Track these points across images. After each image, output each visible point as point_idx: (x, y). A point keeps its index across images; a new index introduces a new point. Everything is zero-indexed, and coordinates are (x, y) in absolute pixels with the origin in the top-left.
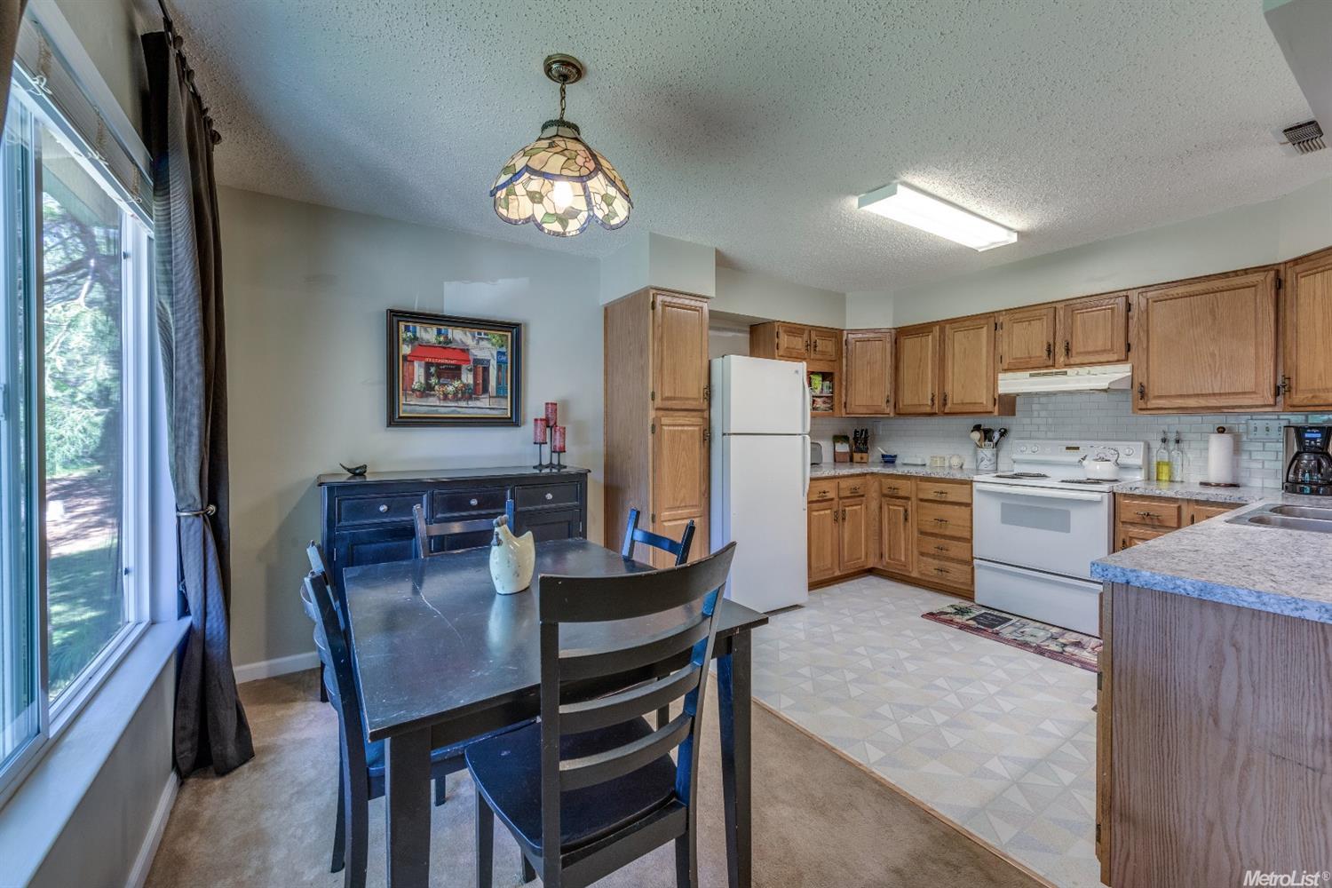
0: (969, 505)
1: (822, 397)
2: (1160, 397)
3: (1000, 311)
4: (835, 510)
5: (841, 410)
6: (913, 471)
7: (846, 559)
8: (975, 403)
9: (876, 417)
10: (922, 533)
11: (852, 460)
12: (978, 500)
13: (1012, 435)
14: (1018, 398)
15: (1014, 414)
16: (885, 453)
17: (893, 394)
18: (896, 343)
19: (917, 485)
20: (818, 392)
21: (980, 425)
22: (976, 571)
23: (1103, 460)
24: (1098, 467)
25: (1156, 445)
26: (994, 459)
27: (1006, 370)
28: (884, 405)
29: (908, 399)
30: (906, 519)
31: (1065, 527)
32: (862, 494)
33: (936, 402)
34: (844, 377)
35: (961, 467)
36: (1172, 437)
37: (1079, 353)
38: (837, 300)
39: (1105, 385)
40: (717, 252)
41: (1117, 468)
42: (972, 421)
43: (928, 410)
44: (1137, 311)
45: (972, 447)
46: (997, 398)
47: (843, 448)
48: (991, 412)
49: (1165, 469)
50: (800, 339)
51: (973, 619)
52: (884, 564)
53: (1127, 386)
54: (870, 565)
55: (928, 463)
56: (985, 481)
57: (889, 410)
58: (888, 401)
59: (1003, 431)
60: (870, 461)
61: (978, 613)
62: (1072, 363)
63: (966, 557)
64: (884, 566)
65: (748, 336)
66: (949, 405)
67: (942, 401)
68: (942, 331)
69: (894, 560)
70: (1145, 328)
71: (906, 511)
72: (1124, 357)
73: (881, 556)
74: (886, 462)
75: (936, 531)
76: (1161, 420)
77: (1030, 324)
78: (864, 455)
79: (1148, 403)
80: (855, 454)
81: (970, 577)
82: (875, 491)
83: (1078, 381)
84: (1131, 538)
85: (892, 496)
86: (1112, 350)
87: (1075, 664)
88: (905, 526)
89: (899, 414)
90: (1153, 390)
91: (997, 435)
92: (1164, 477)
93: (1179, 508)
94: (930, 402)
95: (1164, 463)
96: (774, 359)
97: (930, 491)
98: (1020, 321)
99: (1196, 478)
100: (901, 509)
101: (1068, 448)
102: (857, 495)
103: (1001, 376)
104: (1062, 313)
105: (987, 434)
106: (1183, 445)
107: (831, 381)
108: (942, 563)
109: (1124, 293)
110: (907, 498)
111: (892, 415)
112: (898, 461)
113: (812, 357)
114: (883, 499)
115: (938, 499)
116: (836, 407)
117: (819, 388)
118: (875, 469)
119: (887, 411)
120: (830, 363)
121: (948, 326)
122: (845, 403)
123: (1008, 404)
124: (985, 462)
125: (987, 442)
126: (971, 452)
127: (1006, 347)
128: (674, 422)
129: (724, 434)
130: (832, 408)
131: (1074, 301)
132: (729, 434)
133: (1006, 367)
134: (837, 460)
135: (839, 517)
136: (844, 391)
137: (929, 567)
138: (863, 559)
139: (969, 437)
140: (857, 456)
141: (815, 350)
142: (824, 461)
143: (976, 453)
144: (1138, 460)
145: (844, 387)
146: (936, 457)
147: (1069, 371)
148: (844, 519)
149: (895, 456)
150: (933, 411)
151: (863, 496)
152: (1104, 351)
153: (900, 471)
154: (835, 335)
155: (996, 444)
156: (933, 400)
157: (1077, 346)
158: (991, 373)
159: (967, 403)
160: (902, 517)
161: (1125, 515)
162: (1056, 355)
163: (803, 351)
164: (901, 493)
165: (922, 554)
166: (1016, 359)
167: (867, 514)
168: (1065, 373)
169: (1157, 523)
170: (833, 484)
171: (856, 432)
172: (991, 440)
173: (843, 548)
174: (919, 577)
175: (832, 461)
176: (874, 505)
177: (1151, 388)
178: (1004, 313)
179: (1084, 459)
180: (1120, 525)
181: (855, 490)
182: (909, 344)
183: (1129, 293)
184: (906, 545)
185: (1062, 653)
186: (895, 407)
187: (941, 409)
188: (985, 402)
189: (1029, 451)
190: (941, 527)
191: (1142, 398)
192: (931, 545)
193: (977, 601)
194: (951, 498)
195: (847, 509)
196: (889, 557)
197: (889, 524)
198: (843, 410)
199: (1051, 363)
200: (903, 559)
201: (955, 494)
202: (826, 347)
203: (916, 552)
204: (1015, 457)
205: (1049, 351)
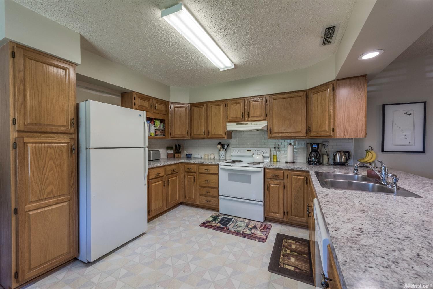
0: (217, 174)
1: (160, 130)
2: (275, 133)
3: (227, 100)
4: (164, 180)
5: (168, 136)
6: (197, 161)
7: (170, 201)
8: (219, 134)
9: (184, 139)
10: (201, 186)
11: (174, 157)
12: (221, 173)
13: (231, 146)
14: (232, 133)
15: (231, 139)
16: (187, 154)
17: (190, 130)
18: (191, 109)
19: (198, 167)
20: (158, 128)
21: (220, 143)
22: (220, 201)
23: (259, 155)
24: (258, 158)
25: (273, 149)
26: (225, 155)
27: (229, 122)
28: (186, 134)
29: (195, 132)
30: (194, 181)
31: (249, 181)
32: (177, 172)
33: (205, 133)
34: (170, 122)
35: (214, 158)
36: (277, 146)
37: (252, 117)
38: (167, 89)
39: (260, 128)
40: (81, 36)
41: (263, 158)
42: (218, 141)
43: (202, 136)
44: (269, 103)
45: (218, 150)
46: (226, 132)
47: (171, 152)
48: (224, 138)
49: (275, 157)
50: (147, 102)
51: (219, 222)
52: (186, 200)
53: (266, 129)
54: (181, 201)
55: (203, 157)
56: (222, 165)
57: (188, 136)
58: (188, 133)
59: (228, 144)
60: (181, 156)
61: (221, 218)
62: (250, 120)
63: (216, 195)
64: (186, 201)
65: (120, 98)
66: (210, 135)
67: (207, 133)
68: (207, 106)
69: (190, 198)
70: (271, 109)
71: (194, 178)
72: (265, 119)
73: (185, 197)
74: (187, 157)
75: (206, 185)
76: (275, 141)
77: (237, 105)
78: (179, 154)
79: (272, 135)
80: (175, 154)
81: (217, 203)
82: (183, 170)
83: (252, 127)
84: (270, 184)
85: (189, 172)
86: (262, 116)
87: (257, 240)
88: (194, 184)
89: (192, 138)
90: (273, 131)
91: (226, 146)
92: (275, 160)
93: (284, 172)
94: (203, 134)
95: (275, 155)
96: (133, 109)
97: (203, 169)
98: (233, 104)
99: (284, 160)
100: (193, 177)
101: (248, 151)
102: (174, 173)
103: (227, 124)
104: (246, 101)
105: (223, 146)
106: (280, 149)
107: (164, 123)
108: (208, 198)
109: (265, 96)
110: (195, 173)
111: (189, 138)
112: (192, 157)
113: (154, 112)
114: (186, 173)
115: (206, 172)
116: (166, 134)
117: (159, 126)
118: (182, 161)
119: (187, 137)
120: (163, 115)
121: (209, 104)
122: (171, 133)
123: (229, 134)
124: (222, 156)
125: (223, 149)
126: (217, 152)
127: (229, 113)
128: (40, 141)
129: (87, 148)
130: (164, 135)
131: (250, 98)
132: (90, 148)
133: (229, 121)
134: (168, 156)
135: (166, 184)
136: (170, 128)
137: (202, 200)
138: (177, 200)
139: (217, 147)
140: (176, 155)
141: (155, 109)
142: (161, 158)
143: (219, 153)
144: (268, 155)
145: (170, 126)
146: (205, 155)
147: (249, 123)
148: (168, 184)
149: (191, 155)
150: (204, 137)
151: (177, 173)
152: (259, 116)
153: (192, 161)
154: (166, 103)
155: (226, 149)
156: (204, 133)
157: (252, 114)
158: (224, 123)
159: (216, 134)
160: (193, 180)
161: (268, 176)
162: (245, 117)
163: (149, 108)
164: (192, 171)
165: (201, 195)
166: (232, 118)
167: (179, 181)
168: (247, 124)
169: (277, 178)
170: (163, 169)
171: (176, 145)
172: (224, 148)
173: (168, 196)
174: (199, 204)
175: (166, 157)
176: (182, 176)
177: (273, 129)
178: (228, 100)
179: (253, 155)
180: (266, 179)
181: (173, 171)
182: (196, 110)
183: (267, 96)
184: (195, 191)
185: (251, 234)
186: (191, 135)
187: (207, 136)
188: (222, 134)
189: (236, 152)
190: (207, 184)
191: (271, 133)
192: (204, 191)
193: (220, 212)
194: (211, 172)
195: (170, 179)
196: (188, 197)
197: (188, 183)
198: (170, 136)
199: (243, 120)
200: (193, 197)
201: (212, 170)
202: (161, 108)
203: (198, 195)
204: (231, 154)
205: (243, 115)
